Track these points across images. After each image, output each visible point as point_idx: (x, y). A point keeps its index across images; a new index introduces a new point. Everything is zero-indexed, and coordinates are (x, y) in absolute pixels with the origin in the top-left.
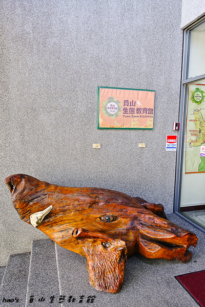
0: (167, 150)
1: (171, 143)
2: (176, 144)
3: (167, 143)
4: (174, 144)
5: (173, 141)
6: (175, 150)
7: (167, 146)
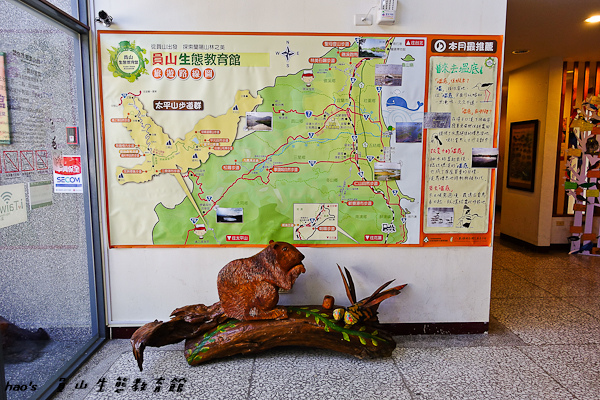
0: (58, 190)
1: (65, 173)
2: (80, 176)
3: (56, 176)
4: (77, 176)
5: (71, 170)
6: (80, 190)
7: (56, 182)
